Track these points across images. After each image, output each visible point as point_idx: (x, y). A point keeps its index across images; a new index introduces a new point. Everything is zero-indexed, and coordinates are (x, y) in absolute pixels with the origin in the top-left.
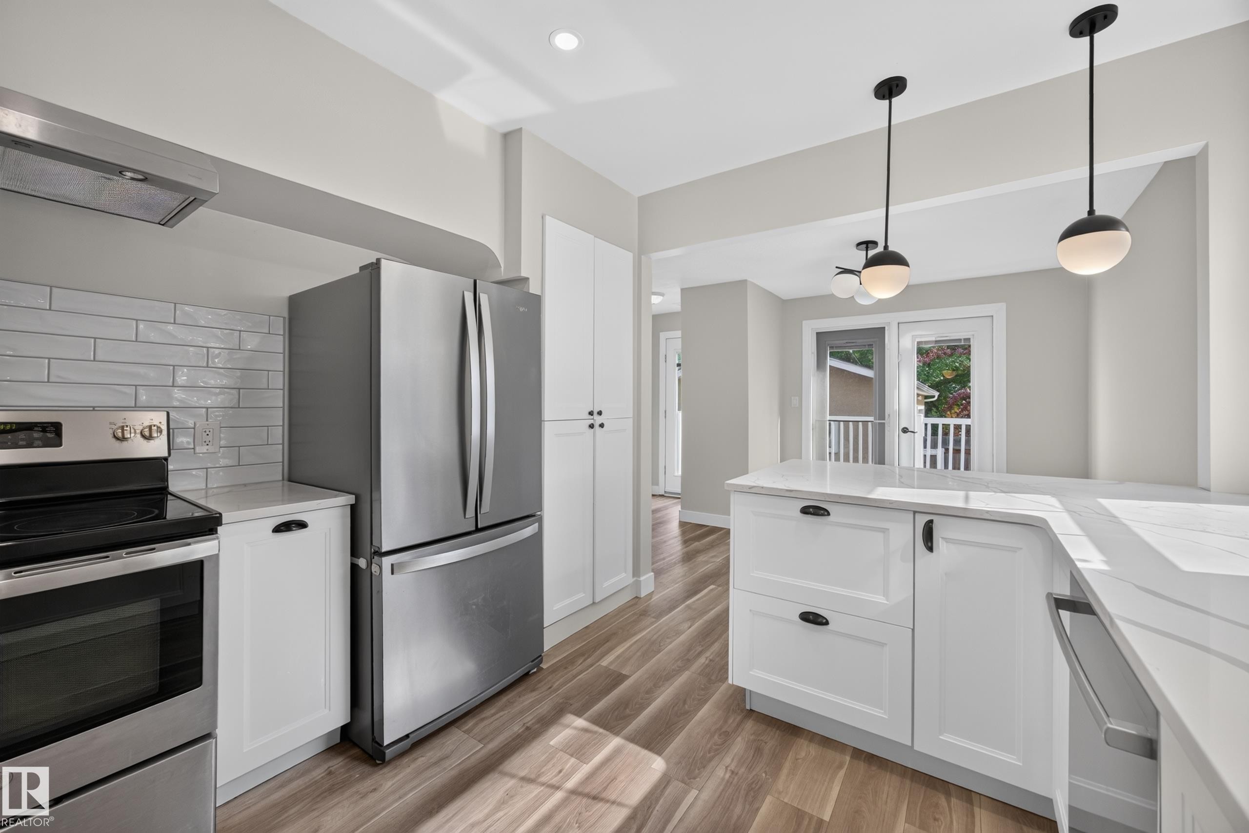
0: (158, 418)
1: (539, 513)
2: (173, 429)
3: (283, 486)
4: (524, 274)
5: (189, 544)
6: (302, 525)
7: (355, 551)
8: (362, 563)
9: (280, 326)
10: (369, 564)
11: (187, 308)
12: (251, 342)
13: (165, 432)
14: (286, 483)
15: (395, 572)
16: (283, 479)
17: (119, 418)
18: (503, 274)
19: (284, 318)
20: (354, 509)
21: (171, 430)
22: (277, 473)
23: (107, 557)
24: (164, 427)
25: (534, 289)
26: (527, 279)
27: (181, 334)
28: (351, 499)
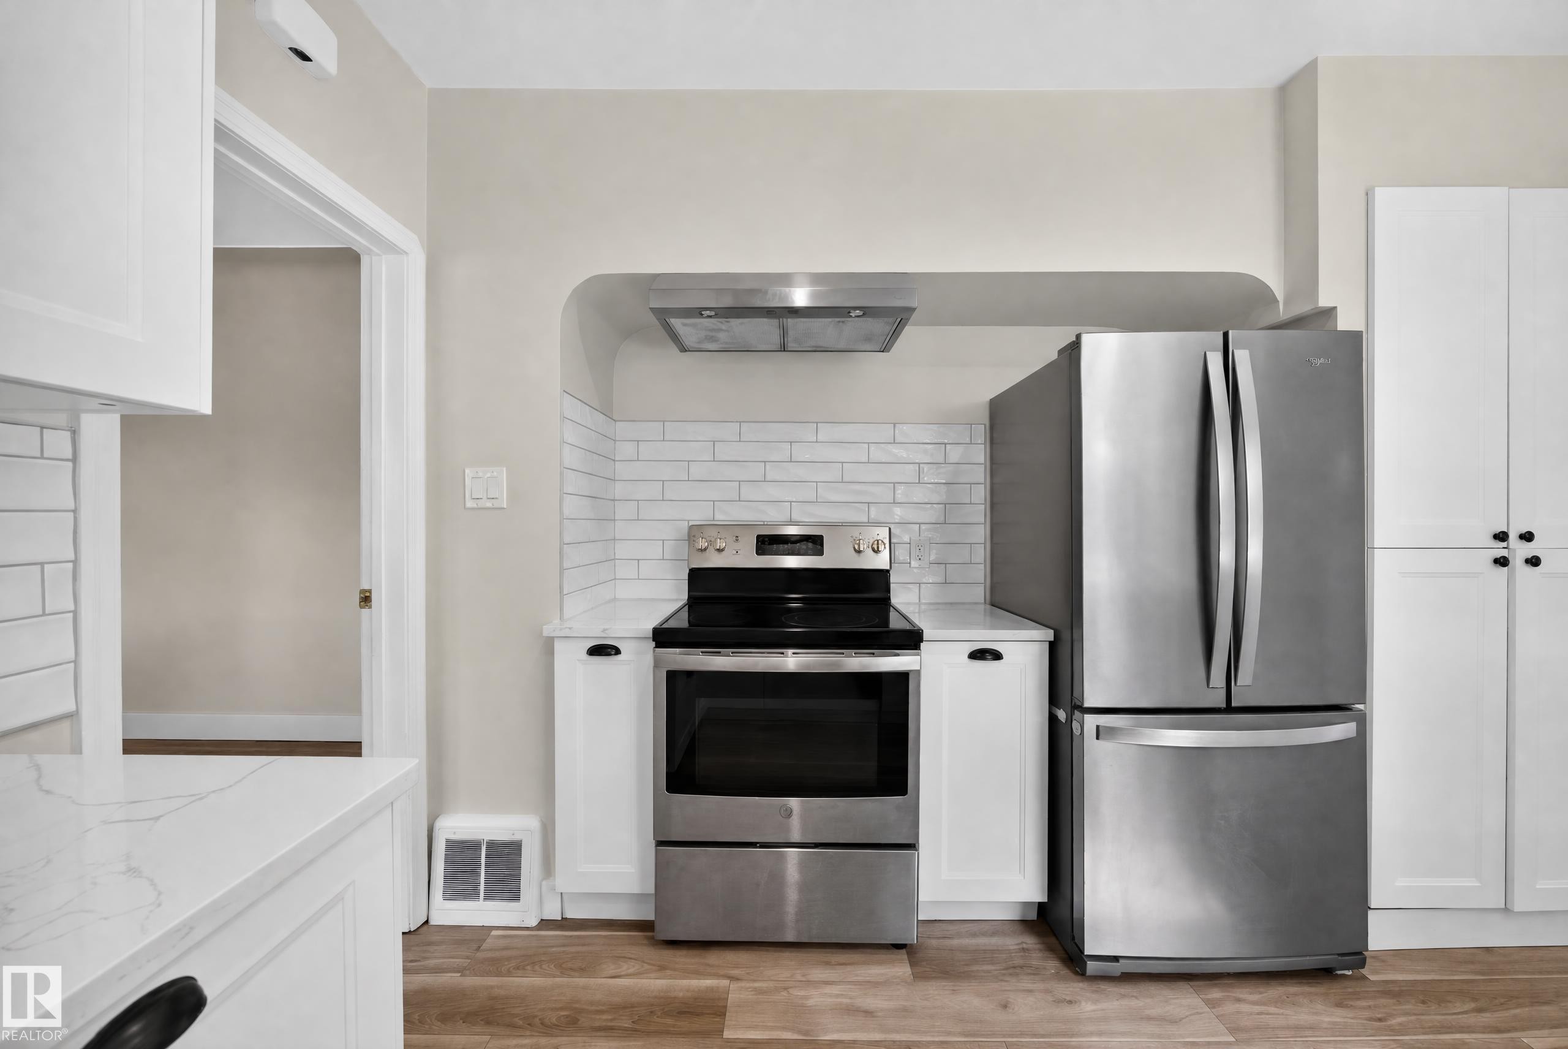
0: (883, 534)
1: (1361, 707)
2: (894, 543)
3: (985, 609)
4: (1324, 302)
5: (898, 655)
6: (997, 656)
7: (1054, 699)
8: (1062, 715)
9: (981, 433)
10: (1070, 720)
11: (905, 427)
12: (955, 454)
13: (887, 546)
14: (988, 607)
15: (1100, 737)
16: (985, 602)
17: (855, 532)
18: (1283, 312)
19: (985, 425)
20: (1053, 647)
21: (892, 545)
22: (979, 593)
23: (843, 654)
24: (887, 541)
25: (1344, 323)
26: (1333, 309)
27: (900, 452)
28: (1050, 635)
